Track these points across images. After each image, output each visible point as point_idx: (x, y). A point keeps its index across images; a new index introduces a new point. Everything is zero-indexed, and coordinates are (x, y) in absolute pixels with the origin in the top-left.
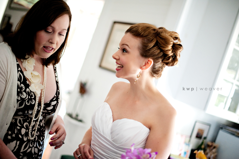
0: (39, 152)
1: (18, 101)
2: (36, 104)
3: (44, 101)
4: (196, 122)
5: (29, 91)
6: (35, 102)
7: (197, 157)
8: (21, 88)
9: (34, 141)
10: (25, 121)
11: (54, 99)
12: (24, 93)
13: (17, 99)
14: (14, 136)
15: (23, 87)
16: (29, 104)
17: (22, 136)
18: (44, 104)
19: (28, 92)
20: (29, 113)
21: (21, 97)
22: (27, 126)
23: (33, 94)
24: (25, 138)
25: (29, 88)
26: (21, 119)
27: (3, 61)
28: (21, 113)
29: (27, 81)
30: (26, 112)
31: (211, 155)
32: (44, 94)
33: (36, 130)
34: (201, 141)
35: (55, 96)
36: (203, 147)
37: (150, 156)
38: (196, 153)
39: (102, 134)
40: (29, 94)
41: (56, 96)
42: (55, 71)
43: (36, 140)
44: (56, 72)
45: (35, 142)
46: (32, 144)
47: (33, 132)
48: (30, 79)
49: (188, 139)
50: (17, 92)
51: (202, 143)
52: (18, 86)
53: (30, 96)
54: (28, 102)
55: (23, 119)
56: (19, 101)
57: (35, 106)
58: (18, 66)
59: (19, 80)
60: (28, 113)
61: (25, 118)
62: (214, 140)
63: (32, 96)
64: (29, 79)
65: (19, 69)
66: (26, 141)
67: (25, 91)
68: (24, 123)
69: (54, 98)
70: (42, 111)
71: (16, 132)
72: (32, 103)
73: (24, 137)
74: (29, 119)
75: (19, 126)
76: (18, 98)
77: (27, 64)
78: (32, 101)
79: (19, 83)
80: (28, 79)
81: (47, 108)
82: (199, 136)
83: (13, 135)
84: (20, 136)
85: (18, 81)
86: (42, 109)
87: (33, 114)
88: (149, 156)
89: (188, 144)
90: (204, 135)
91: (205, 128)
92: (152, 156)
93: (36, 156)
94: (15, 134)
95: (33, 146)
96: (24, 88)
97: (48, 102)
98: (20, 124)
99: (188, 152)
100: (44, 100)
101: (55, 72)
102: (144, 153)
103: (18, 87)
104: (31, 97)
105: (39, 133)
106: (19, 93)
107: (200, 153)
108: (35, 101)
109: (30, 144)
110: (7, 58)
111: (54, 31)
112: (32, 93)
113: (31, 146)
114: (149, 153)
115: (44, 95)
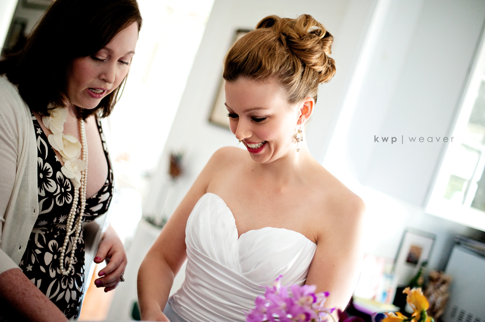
0: (78, 298)
1: (40, 198)
2: (74, 202)
3: (85, 195)
4: (405, 232)
5: (62, 177)
6: (73, 198)
7: (410, 301)
8: (46, 172)
9: (69, 277)
10: (49, 238)
11: (106, 189)
12: (53, 182)
13: (39, 195)
14: (31, 270)
15: (49, 168)
16: (61, 205)
17: (47, 268)
18: (85, 200)
19: (60, 180)
20: (60, 222)
21: (46, 191)
22: (54, 247)
23: (68, 182)
24: (53, 271)
25: (61, 171)
26: (43, 233)
27: (7, 118)
28: (44, 223)
29: (56, 157)
30: (55, 220)
31: (437, 298)
32: (86, 179)
33: (73, 255)
34: (416, 270)
35: (106, 183)
36: (420, 281)
37: (315, 301)
38: (407, 292)
39: (219, 262)
40: (60, 182)
41: (108, 182)
42: (100, 130)
43: (72, 274)
44: (102, 132)
45: (72, 279)
46: (65, 284)
47: (67, 258)
48: (62, 151)
49: (389, 267)
50: (37, 181)
51: (419, 274)
52: (39, 167)
53: (64, 188)
54: (60, 199)
55: (46, 232)
56: (43, 198)
57: (73, 207)
58: (36, 125)
59: (41, 154)
60: (58, 221)
61: (50, 231)
62: (443, 267)
63: (67, 187)
64: (59, 151)
65: (39, 131)
66: (53, 279)
67: (54, 177)
68: (48, 242)
69: (104, 187)
70: (82, 214)
71: (33, 261)
72: (68, 200)
73: (50, 271)
74: (58, 232)
75: (40, 249)
76: (40, 192)
77: (52, 120)
78: (67, 197)
79: (41, 160)
80: (57, 152)
81: (91, 209)
82: (412, 260)
83: (27, 268)
84: (43, 269)
85: (38, 156)
86: (83, 211)
87: (68, 222)
88: (311, 299)
89: (390, 276)
90: (423, 257)
91: (425, 243)
92: (318, 300)
93: (72, 306)
94: (31, 264)
95: (68, 287)
96: (51, 170)
97: (94, 197)
98: (40, 244)
99: (389, 292)
100: (85, 192)
101: (100, 133)
102: (302, 294)
103: (40, 170)
104: (65, 190)
105: (76, 260)
106: (42, 182)
107: (415, 292)
108: (73, 196)
109: (62, 284)
110: (13, 109)
111: (110, 57)
112: (67, 180)
113: (64, 287)
114: (313, 295)
115: (86, 182)
